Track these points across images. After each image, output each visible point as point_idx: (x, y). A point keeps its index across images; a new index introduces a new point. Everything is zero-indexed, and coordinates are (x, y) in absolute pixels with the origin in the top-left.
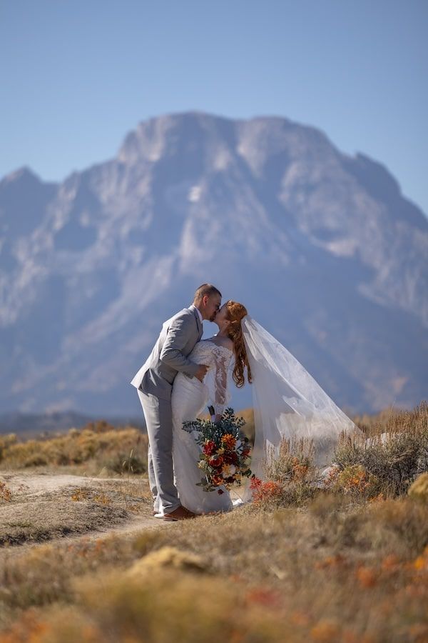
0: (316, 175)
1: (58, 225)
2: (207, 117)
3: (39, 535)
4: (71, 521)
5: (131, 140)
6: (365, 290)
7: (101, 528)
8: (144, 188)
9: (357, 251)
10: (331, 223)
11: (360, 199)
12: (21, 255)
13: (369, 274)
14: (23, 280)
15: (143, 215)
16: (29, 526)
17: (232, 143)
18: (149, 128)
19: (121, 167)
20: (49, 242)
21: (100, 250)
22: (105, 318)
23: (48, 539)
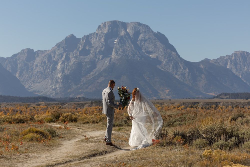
0: (147, 37)
1: (80, 49)
2: (119, 22)
3: (100, 154)
4: (107, 149)
5: (99, 27)
6: (159, 67)
7: (114, 151)
8: (103, 40)
9: (157, 56)
10: (151, 50)
11: (158, 43)
12: (71, 57)
13: (160, 63)
14: (71, 63)
15: (102, 47)
16: (97, 151)
17: (126, 29)
18: (104, 24)
19: (97, 34)
20: (78, 54)
21: (91, 56)
22: (92, 73)
23: (102, 154)
